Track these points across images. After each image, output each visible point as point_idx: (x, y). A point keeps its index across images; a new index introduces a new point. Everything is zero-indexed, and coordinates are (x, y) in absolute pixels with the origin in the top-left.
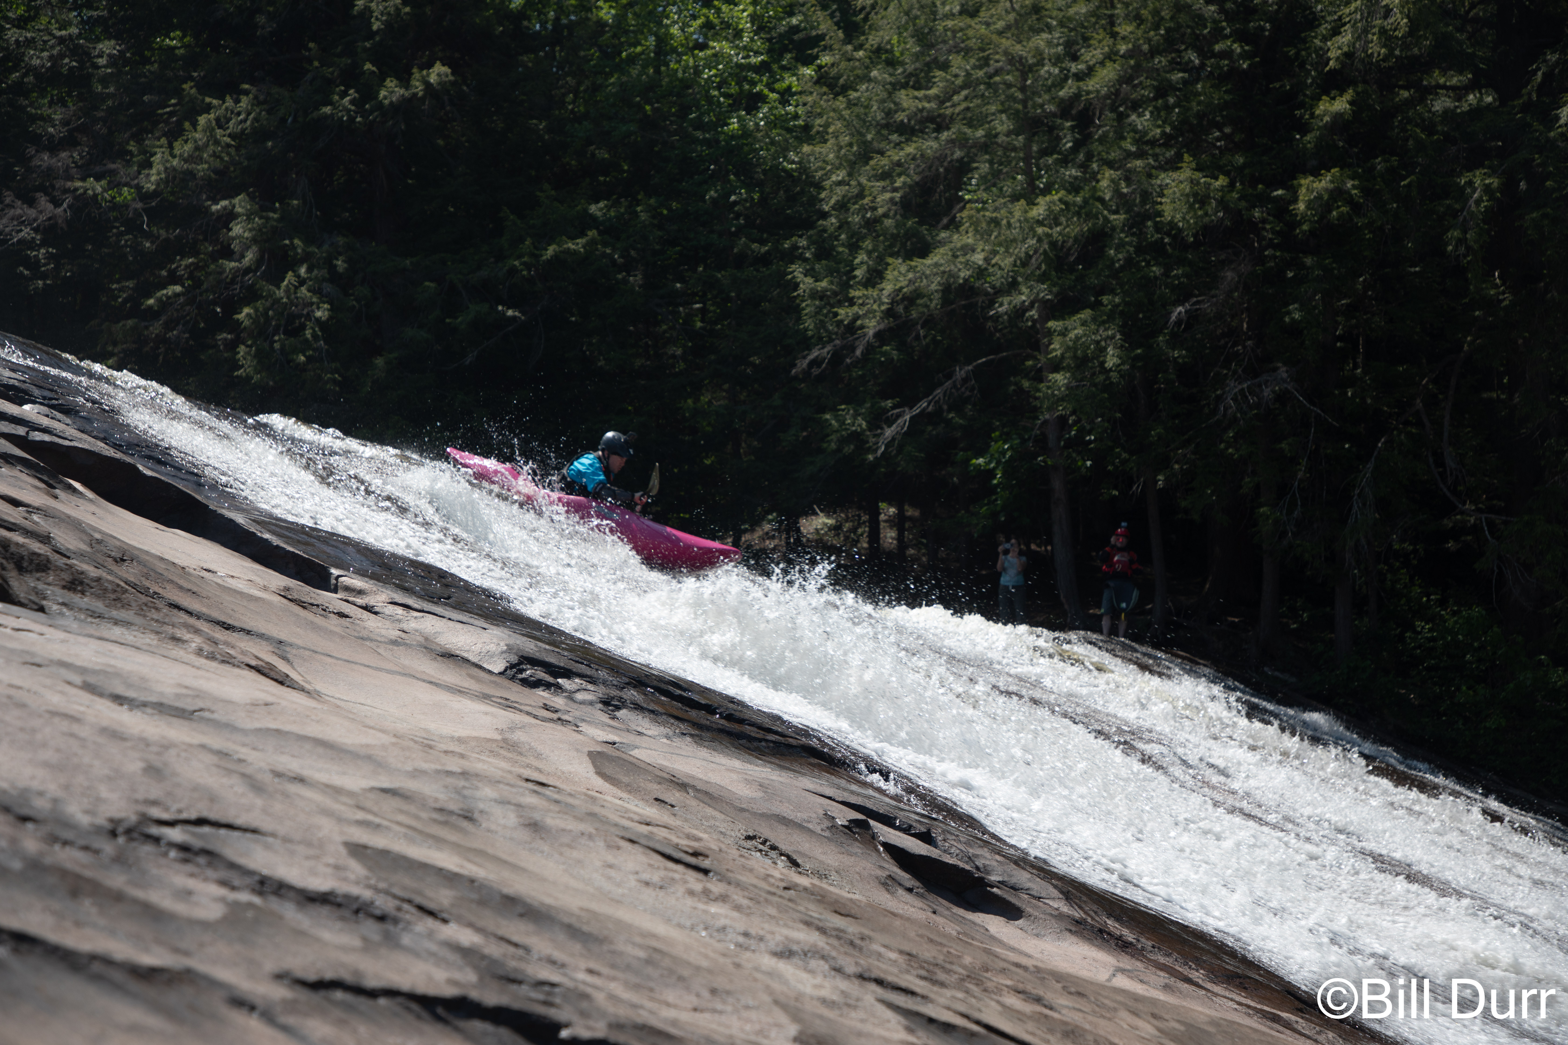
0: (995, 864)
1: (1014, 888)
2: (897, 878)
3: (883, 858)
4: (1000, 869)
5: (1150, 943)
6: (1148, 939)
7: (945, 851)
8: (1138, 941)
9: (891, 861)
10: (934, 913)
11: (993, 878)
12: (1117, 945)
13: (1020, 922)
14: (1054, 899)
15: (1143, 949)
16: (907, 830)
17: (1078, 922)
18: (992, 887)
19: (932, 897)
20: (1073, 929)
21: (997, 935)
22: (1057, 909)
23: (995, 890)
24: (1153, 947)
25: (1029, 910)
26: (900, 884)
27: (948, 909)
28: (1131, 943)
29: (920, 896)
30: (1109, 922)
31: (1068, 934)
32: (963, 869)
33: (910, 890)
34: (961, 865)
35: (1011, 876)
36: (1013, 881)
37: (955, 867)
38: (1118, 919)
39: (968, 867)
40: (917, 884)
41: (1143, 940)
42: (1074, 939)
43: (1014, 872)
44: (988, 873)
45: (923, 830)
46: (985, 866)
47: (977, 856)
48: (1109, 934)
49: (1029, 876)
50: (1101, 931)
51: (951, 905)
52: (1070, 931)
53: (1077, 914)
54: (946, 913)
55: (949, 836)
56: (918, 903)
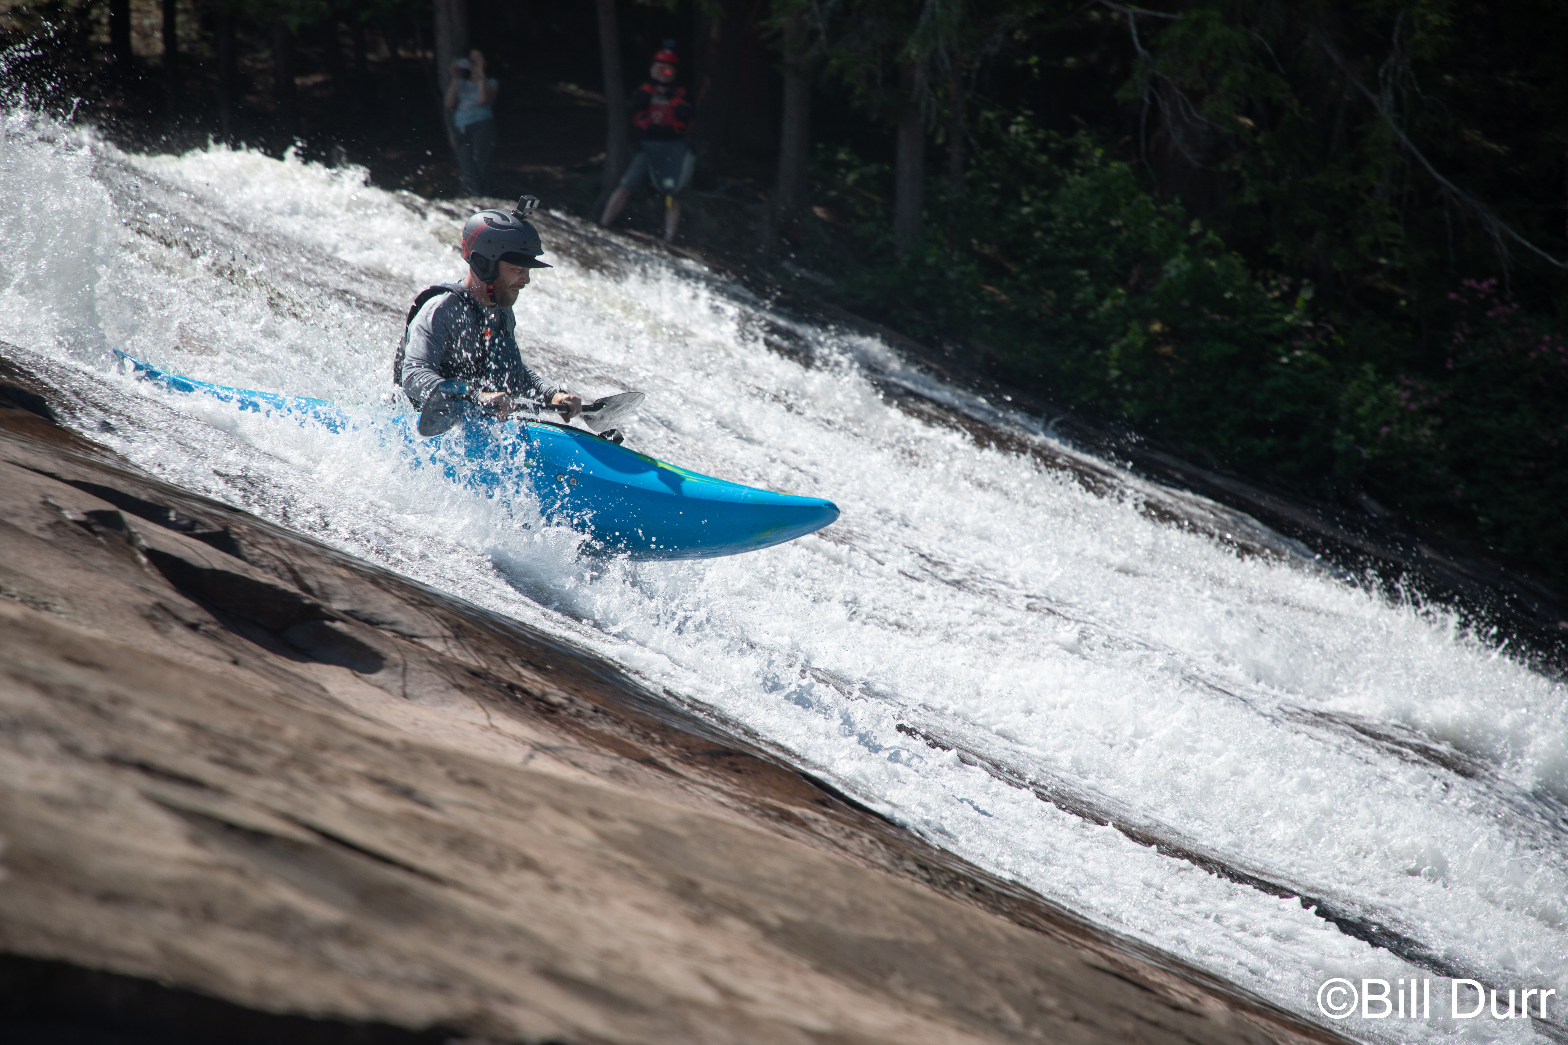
0: (337, 582)
1: (372, 622)
2: (172, 607)
3: (148, 577)
4: (346, 592)
5: (589, 705)
6: (587, 698)
7: (253, 563)
8: (571, 701)
9: (162, 580)
10: (235, 662)
11: (337, 606)
12: (537, 709)
13: (380, 676)
14: (434, 638)
15: (579, 714)
16: (188, 528)
17: (475, 674)
18: (333, 619)
19: (232, 637)
20: (466, 684)
21: (341, 698)
22: (440, 654)
23: (338, 625)
24: (596, 711)
25: (395, 656)
26: (177, 618)
27: (259, 657)
28: (560, 706)
29: (211, 636)
30: (525, 672)
31: (457, 693)
32: (285, 593)
33: (193, 627)
34: (282, 584)
35: (364, 602)
36: (368, 610)
37: (270, 588)
38: (539, 669)
39: (293, 589)
40: (207, 616)
41: (579, 700)
42: (468, 701)
43: (371, 596)
44: (327, 598)
45: (218, 528)
46: (321, 586)
47: (308, 570)
48: (525, 692)
49: (395, 601)
50: (512, 687)
51: (264, 651)
52: (461, 688)
53: (473, 661)
54: (256, 663)
55: (261, 539)
56: (208, 647)
